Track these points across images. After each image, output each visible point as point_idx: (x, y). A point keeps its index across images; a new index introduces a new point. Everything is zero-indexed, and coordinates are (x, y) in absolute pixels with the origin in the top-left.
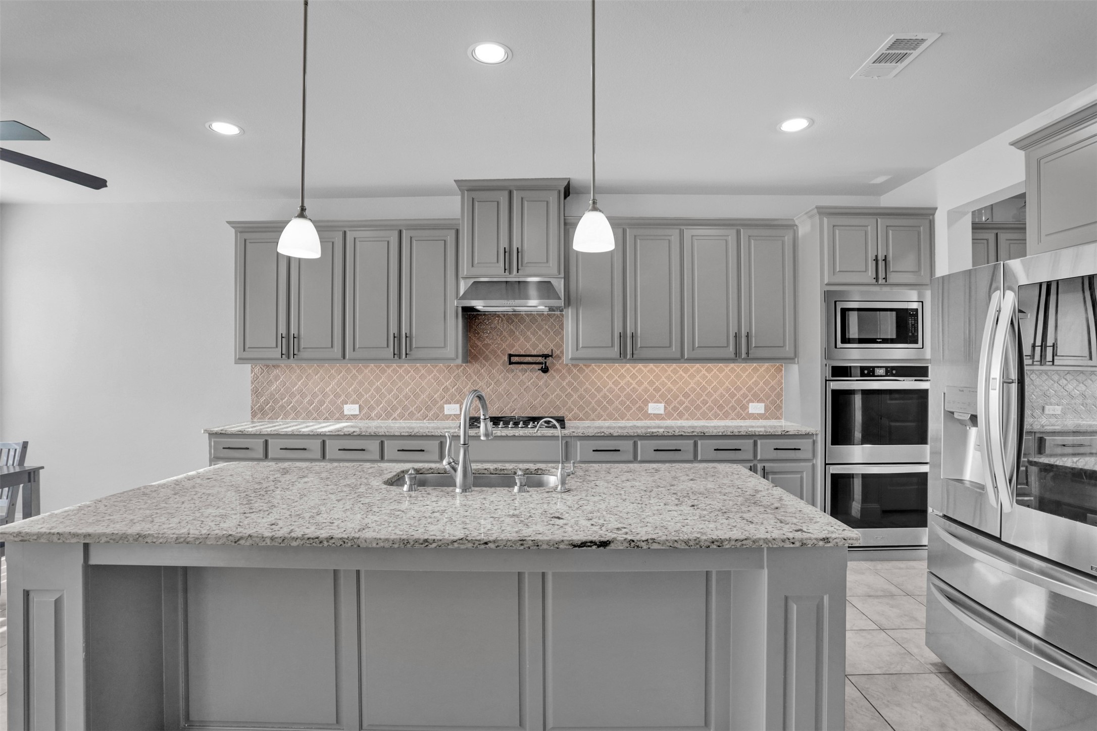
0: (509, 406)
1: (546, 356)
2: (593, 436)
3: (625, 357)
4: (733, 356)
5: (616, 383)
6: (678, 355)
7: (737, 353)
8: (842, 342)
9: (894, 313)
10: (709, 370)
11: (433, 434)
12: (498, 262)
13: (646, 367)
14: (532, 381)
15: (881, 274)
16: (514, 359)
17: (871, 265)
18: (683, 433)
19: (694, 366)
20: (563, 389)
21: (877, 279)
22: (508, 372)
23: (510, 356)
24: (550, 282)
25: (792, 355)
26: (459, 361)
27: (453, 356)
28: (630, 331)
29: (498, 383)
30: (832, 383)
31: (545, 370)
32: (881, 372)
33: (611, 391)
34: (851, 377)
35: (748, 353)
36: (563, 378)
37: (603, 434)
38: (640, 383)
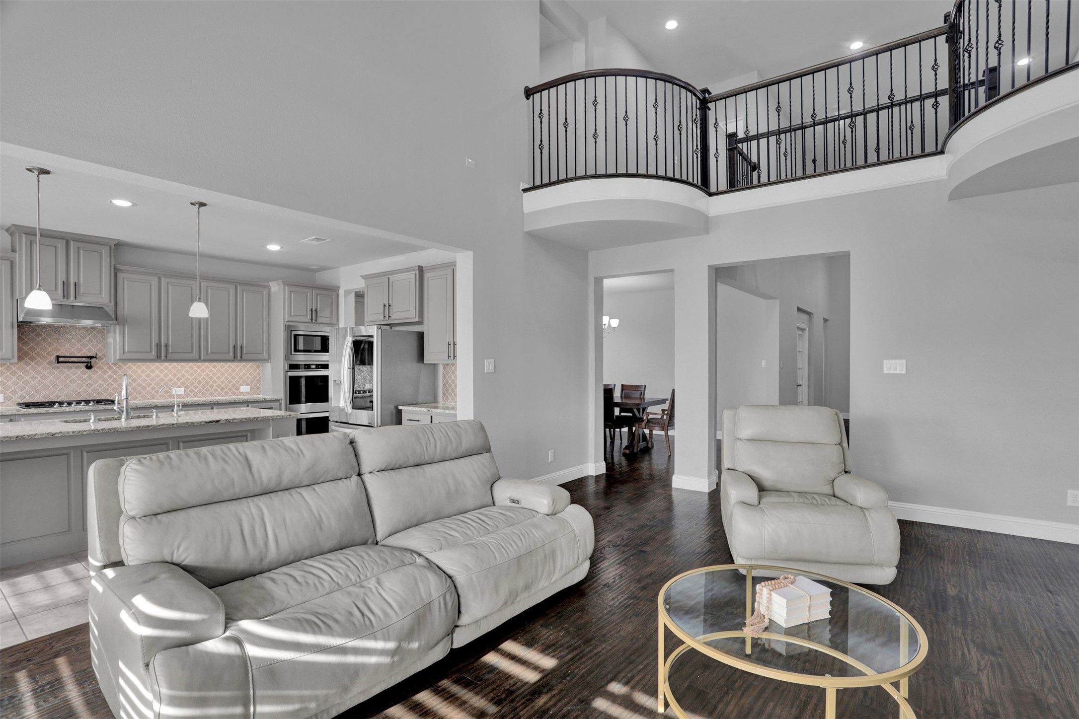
0: (55, 394)
1: (91, 357)
2: (144, 407)
3: (160, 358)
4: (232, 358)
5: (148, 376)
6: (198, 358)
7: (235, 357)
8: (294, 352)
9: (320, 337)
10: (214, 367)
11: (4, 414)
12: (56, 290)
13: (170, 365)
14: (77, 375)
15: (314, 318)
16: (61, 359)
17: (309, 313)
18: (205, 403)
19: (204, 365)
20: (105, 381)
21: (312, 320)
22: (54, 369)
23: (58, 357)
24: (102, 308)
25: (267, 358)
26: (16, 360)
27: (9, 356)
28: (164, 342)
29: (43, 377)
30: (289, 373)
31: (89, 367)
32: (314, 367)
33: (144, 381)
34: (299, 369)
35: (241, 357)
36: (105, 372)
37: (150, 406)
38: (166, 375)
